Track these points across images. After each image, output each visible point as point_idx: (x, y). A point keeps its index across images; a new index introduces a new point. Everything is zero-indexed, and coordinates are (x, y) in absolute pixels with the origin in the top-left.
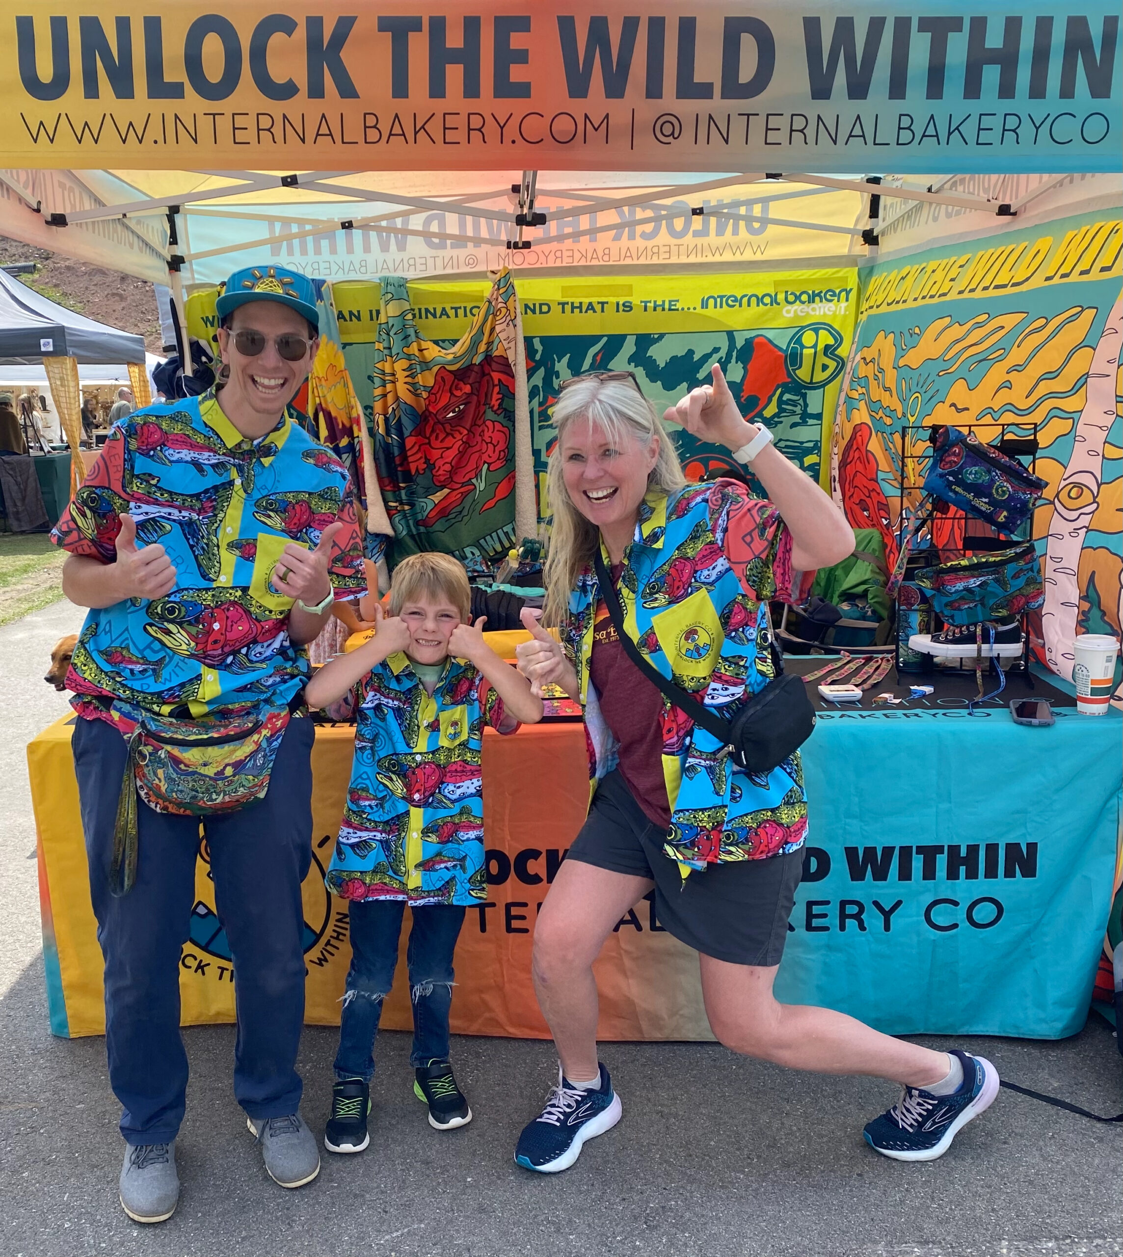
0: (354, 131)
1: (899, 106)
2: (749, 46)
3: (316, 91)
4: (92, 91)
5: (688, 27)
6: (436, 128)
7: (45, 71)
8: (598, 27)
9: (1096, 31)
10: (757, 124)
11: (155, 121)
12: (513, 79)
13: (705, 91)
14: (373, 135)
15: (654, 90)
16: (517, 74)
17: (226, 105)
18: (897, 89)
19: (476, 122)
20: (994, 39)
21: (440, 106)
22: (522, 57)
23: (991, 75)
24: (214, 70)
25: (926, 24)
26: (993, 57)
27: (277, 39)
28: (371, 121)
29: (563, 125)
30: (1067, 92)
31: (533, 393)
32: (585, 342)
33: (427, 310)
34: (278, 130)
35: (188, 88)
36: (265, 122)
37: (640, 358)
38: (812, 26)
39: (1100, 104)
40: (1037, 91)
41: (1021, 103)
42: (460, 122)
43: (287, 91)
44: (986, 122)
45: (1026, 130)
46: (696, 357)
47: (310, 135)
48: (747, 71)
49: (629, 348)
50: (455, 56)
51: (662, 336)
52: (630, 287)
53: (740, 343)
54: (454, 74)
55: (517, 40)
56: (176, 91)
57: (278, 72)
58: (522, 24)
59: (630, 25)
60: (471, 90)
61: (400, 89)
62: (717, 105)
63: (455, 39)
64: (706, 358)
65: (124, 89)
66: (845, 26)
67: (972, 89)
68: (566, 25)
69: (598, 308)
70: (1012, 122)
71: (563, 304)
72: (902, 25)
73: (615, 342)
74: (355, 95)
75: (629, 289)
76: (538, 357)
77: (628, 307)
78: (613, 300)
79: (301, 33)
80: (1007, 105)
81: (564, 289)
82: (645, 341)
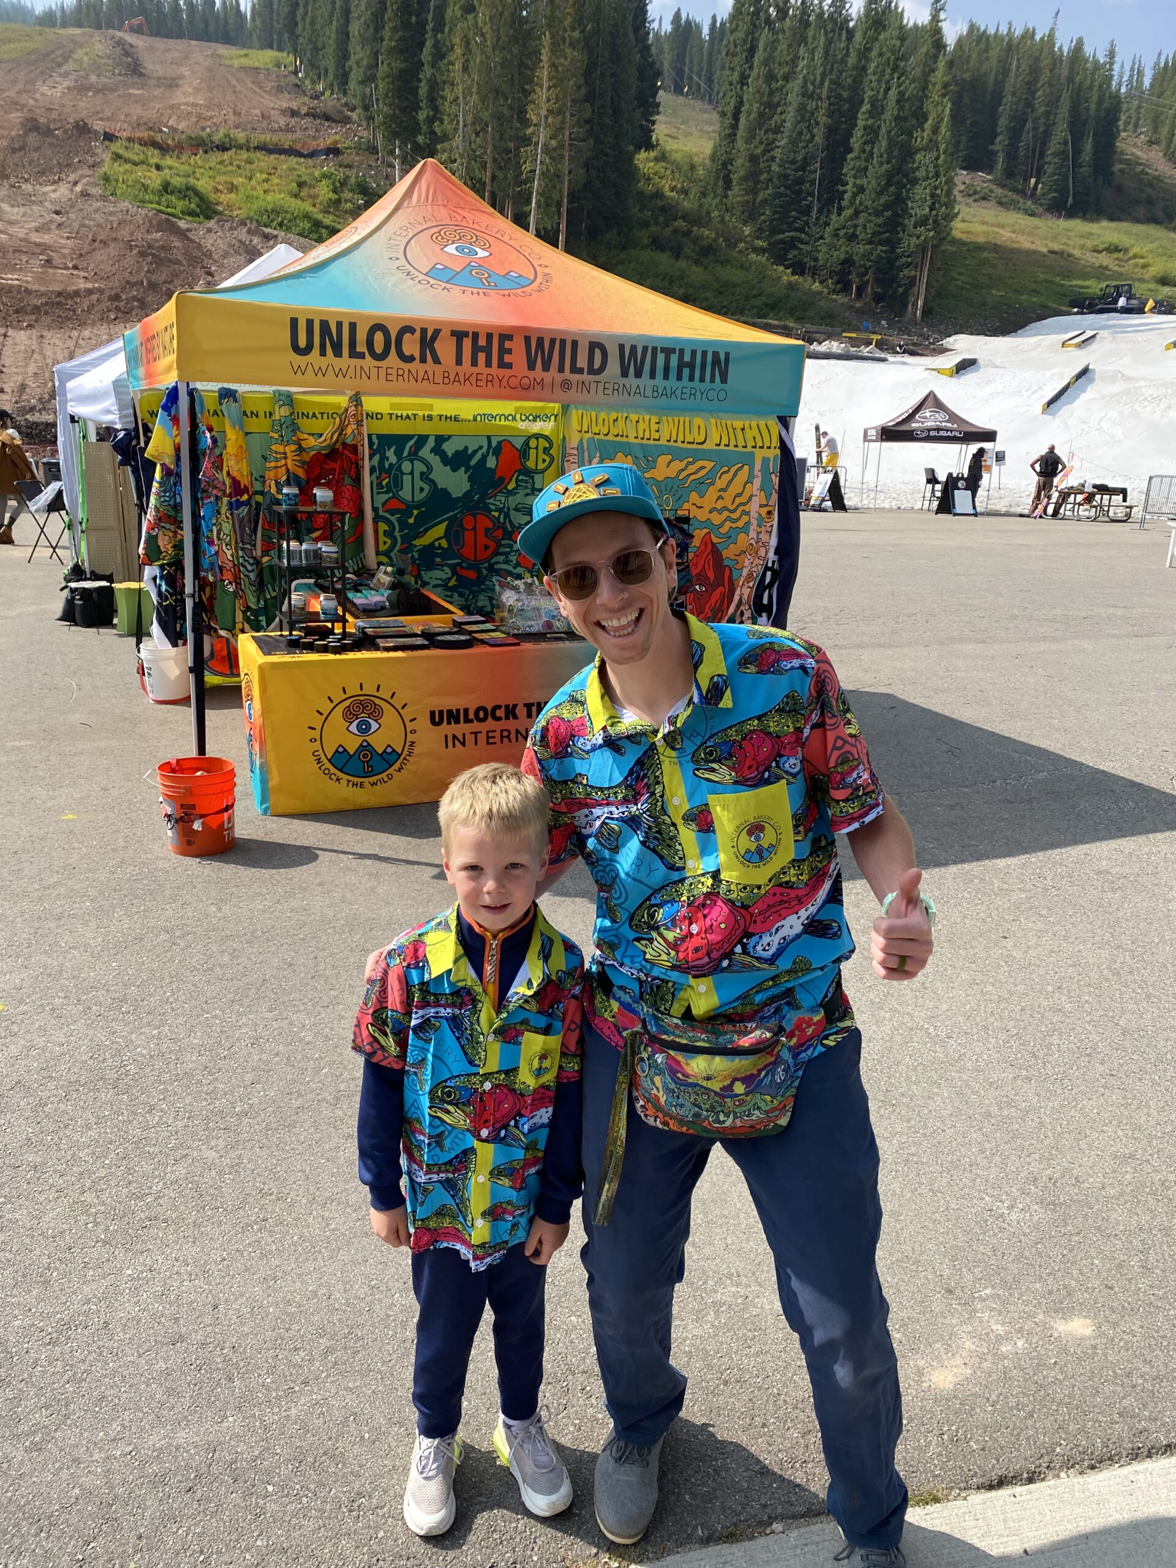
0: (439, 378)
1: (653, 382)
2: (598, 352)
3: (423, 360)
4: (323, 353)
5: (575, 344)
6: (473, 380)
7: (302, 342)
8: (540, 341)
9: (722, 357)
10: (601, 386)
11: (352, 369)
12: (506, 360)
13: (580, 371)
14: (447, 381)
15: (561, 370)
16: (507, 358)
17: (383, 364)
18: (653, 375)
19: (490, 378)
20: (687, 358)
21: (475, 370)
22: (509, 351)
23: (686, 372)
24: (379, 348)
25: (663, 350)
26: (687, 365)
27: (407, 336)
28: (446, 375)
29: (525, 381)
30: (712, 380)
31: (372, 470)
32: (404, 438)
33: (303, 414)
34: (406, 376)
35: (367, 354)
36: (400, 372)
37: (437, 450)
38: (622, 347)
39: (724, 386)
40: (702, 380)
41: (696, 383)
42: (484, 377)
43: (410, 359)
44: (684, 390)
45: (698, 394)
46: (470, 452)
47: (420, 380)
48: (597, 366)
49: (431, 443)
50: (482, 349)
51: (450, 437)
52: (432, 405)
53: (494, 444)
54: (482, 357)
55: (508, 345)
56: (361, 356)
57: (407, 350)
58: (510, 337)
59: (553, 341)
60: (488, 364)
61: (459, 362)
62: (585, 377)
63: (482, 342)
64: (475, 452)
65: (338, 353)
66: (634, 348)
67: (679, 378)
68: (527, 339)
69: (412, 418)
70: (693, 391)
71: (391, 415)
72: (655, 349)
73: (422, 439)
74: (440, 363)
75: (431, 407)
76: (375, 447)
77: (430, 418)
78: (421, 413)
79: (418, 334)
80: (691, 384)
81: (393, 406)
82: (441, 439)
